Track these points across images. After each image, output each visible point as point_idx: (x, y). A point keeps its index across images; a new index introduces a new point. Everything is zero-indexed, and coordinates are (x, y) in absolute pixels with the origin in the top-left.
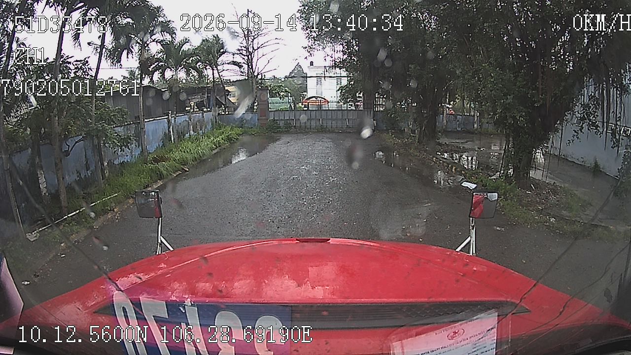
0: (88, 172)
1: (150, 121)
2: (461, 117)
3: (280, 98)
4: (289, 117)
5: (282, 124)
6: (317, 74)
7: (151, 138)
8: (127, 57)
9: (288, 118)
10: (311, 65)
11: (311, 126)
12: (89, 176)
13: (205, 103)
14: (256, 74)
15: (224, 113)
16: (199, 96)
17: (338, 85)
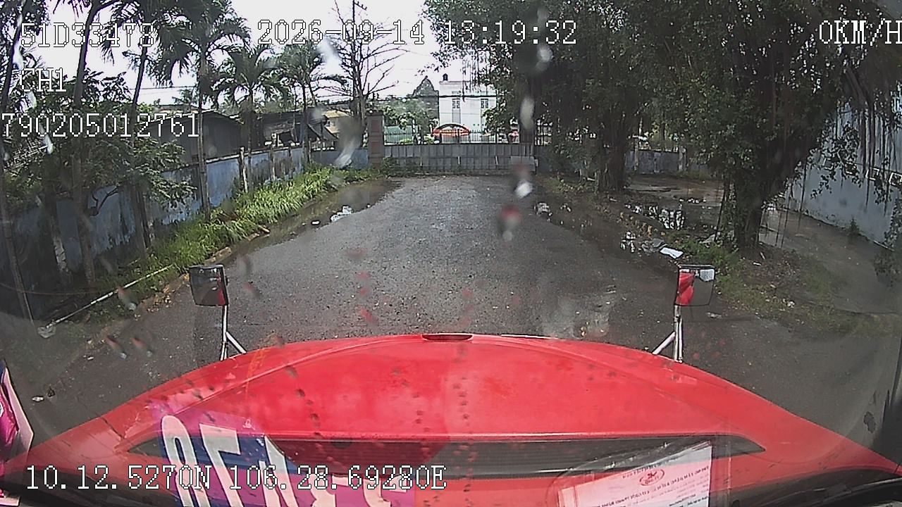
0: (126, 237)
1: (213, 162)
2: (660, 154)
3: (401, 127)
4: (414, 155)
5: (403, 163)
6: (453, 92)
7: (216, 187)
8: (180, 72)
9: (412, 156)
10: (444, 79)
11: (444, 167)
12: (126, 242)
13: (292, 135)
14: (365, 93)
15: (319, 149)
16: (284, 126)
17: (483, 108)
